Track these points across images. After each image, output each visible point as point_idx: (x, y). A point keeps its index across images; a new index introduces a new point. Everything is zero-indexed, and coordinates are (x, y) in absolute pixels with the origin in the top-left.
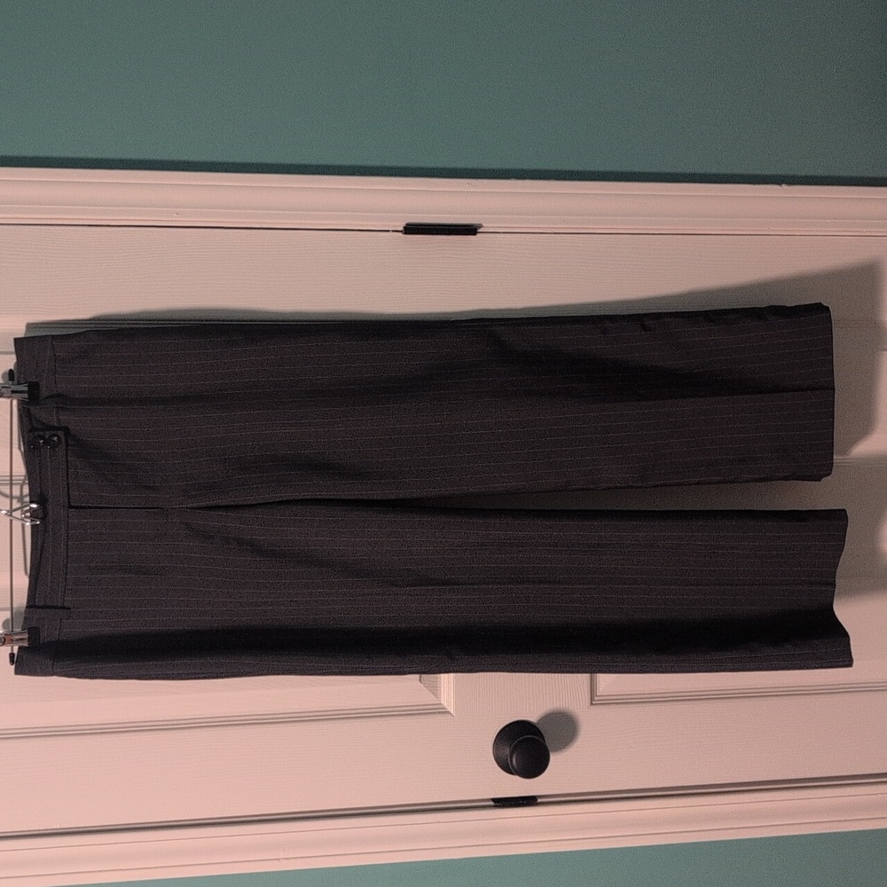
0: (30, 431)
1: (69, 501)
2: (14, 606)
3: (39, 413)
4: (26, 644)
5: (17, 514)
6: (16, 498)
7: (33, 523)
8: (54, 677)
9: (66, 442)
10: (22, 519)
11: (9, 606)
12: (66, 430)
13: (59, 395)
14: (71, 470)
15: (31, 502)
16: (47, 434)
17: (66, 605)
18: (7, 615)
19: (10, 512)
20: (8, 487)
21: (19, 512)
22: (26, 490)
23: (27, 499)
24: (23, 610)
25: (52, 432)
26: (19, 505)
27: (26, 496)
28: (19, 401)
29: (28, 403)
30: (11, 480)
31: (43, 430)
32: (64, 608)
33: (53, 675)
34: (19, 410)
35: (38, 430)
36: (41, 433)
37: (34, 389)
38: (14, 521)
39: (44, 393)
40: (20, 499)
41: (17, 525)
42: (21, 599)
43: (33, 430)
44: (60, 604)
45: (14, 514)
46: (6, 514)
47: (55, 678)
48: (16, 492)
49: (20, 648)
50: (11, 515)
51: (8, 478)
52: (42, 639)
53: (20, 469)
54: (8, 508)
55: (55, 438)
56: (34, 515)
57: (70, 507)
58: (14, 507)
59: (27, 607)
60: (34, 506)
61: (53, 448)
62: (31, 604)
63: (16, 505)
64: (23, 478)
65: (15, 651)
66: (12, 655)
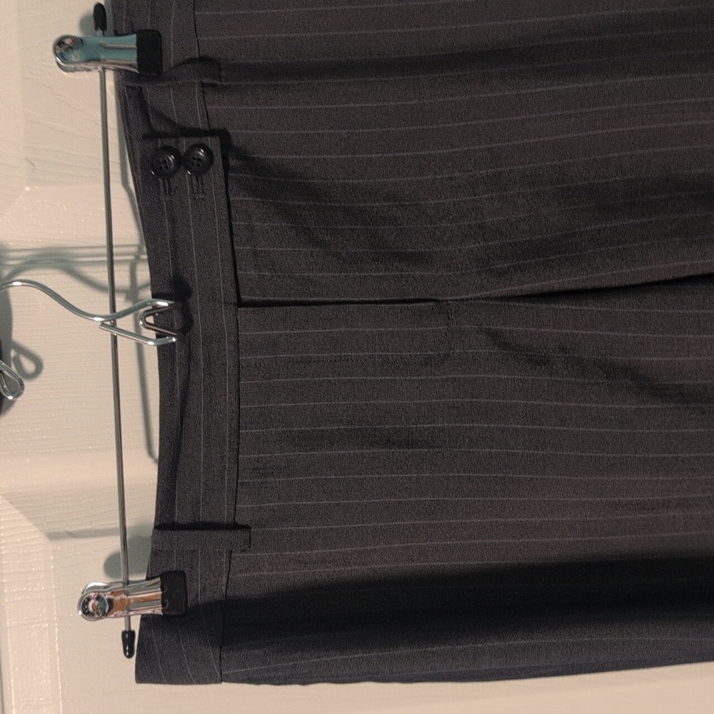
0: (145, 137)
1: (238, 293)
2: (128, 524)
3: (165, 99)
4: (159, 611)
5: (126, 323)
6: (121, 291)
7: (162, 341)
8: (224, 685)
9: (225, 159)
10: (138, 334)
11: (116, 523)
12: (223, 135)
13: (203, 59)
14: (239, 223)
15: (156, 296)
16: (184, 144)
17: (241, 520)
18: (114, 544)
19: (111, 321)
20: (105, 269)
21: (130, 317)
22: (144, 274)
23: (147, 294)
24: (149, 532)
25: (196, 140)
26: (128, 306)
27: (144, 286)
28: (117, 71)
29: (138, 77)
30: (111, 254)
31: (175, 136)
32: (235, 526)
33: (221, 681)
34: (120, 95)
35: (166, 136)
36: (170, 142)
37: (150, 46)
38: (119, 338)
39: (172, 55)
40: (132, 292)
41: (127, 346)
42: (143, 510)
43: (151, 135)
44: (225, 518)
45: (121, 323)
46: (103, 324)
47: (225, 687)
48: (122, 279)
49: (145, 619)
50: (114, 326)
51: (105, 251)
52: (190, 597)
53: (128, 231)
54: (107, 312)
55: (201, 153)
56: (162, 322)
57: (240, 303)
58: (118, 309)
59: (156, 527)
60: (163, 304)
61: (197, 175)
62: (164, 524)
63: (122, 304)
64: (134, 250)
65: (136, 625)
66: (128, 637)
